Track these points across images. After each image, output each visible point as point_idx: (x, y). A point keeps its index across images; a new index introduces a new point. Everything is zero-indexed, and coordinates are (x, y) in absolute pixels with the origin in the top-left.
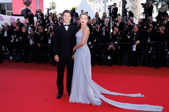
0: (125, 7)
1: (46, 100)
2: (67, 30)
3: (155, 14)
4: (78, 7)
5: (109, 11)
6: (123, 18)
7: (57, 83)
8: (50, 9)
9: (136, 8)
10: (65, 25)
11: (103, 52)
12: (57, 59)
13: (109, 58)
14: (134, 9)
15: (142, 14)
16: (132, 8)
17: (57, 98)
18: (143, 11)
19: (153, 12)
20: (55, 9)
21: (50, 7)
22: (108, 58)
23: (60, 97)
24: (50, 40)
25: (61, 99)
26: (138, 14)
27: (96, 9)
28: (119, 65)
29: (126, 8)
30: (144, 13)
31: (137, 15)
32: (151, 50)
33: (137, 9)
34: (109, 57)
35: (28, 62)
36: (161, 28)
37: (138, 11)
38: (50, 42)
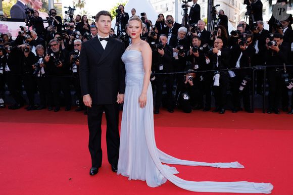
0: (213, 2)
1: (70, 179)
2: (104, 48)
3: (267, 16)
4: (126, 4)
5: (183, 11)
6: (210, 24)
7: (90, 146)
8: (74, 7)
9: (233, 5)
10: (101, 39)
11: (174, 86)
12: (89, 101)
13: (186, 97)
14: (230, 6)
15: (243, 16)
16: (227, 4)
17: (91, 174)
18: (246, 10)
19: (264, 11)
20: (83, 7)
21: (74, 3)
22: (185, 99)
23: (95, 172)
24: (76, 67)
25: (97, 177)
26: (237, 16)
27: (160, 7)
28: (203, 111)
29: (215, 5)
30: (246, 14)
31: (235, 18)
32: (244, 84)
33: (235, 7)
34: (185, 95)
35: (35, 108)
36: (275, 41)
37: (236, 10)
38: (75, 71)
